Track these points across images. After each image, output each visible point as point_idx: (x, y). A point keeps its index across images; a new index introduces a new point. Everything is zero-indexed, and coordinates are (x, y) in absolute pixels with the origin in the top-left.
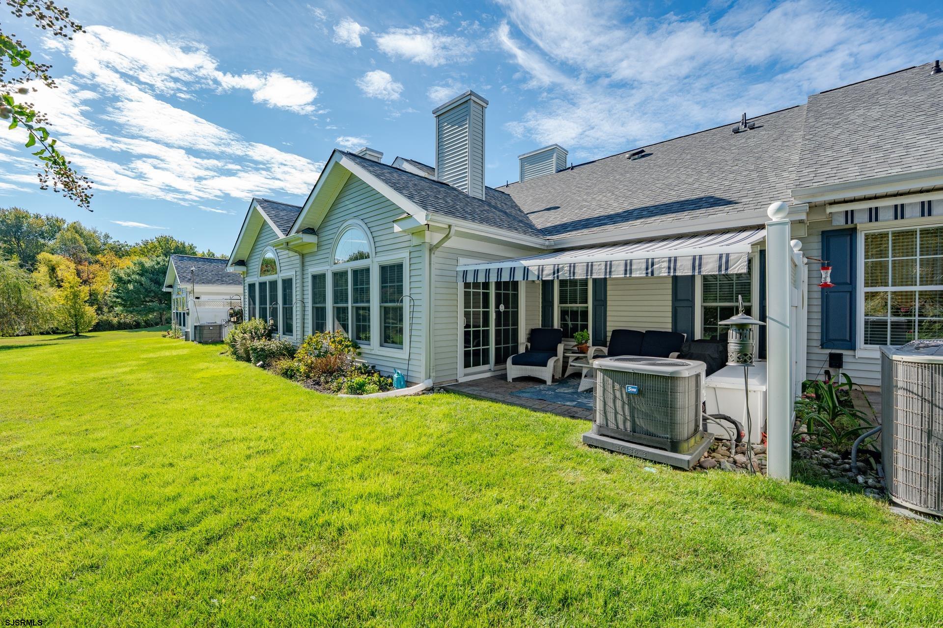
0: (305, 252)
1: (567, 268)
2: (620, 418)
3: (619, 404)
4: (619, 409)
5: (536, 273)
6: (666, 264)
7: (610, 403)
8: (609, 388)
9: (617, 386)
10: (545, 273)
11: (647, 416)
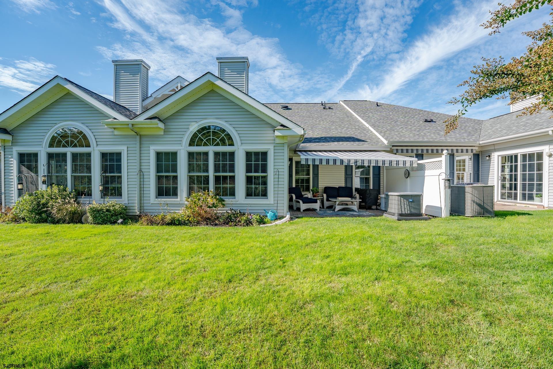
0: (142, 133)
1: (360, 161)
2: (406, 210)
3: (406, 205)
4: (406, 208)
5: (347, 162)
6: (396, 163)
7: (403, 206)
8: (402, 201)
9: (405, 200)
10: (351, 162)
11: (414, 208)
